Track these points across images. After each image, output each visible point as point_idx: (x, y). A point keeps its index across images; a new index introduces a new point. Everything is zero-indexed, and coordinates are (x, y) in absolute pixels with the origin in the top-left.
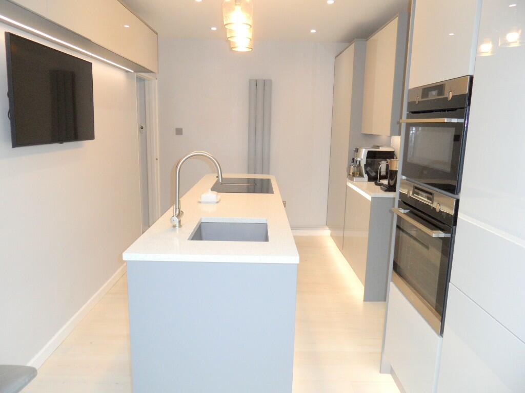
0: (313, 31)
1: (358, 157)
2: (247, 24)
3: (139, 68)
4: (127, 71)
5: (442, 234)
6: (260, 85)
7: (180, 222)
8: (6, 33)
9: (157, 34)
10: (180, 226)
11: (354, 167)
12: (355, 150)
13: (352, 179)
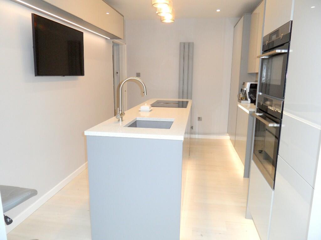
0: (218, 11)
1: (244, 88)
2: (165, 3)
3: (113, 37)
4: (106, 39)
5: (276, 125)
6: (187, 46)
7: (122, 118)
8: (32, 14)
9: (123, 16)
10: (122, 120)
11: (242, 94)
12: (242, 83)
13: (240, 102)
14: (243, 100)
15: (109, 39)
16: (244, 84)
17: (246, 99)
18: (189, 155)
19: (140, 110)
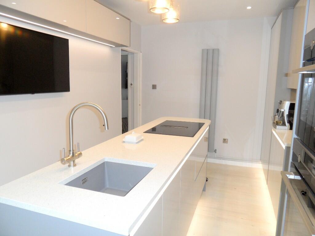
0: (249, 8)
1: (281, 109)
6: (210, 54)
11: (278, 116)
12: (279, 102)
13: (275, 128)
14: (279, 125)
15: (114, 46)
16: (281, 102)
17: (284, 124)
18: (204, 190)
19: (124, 140)
